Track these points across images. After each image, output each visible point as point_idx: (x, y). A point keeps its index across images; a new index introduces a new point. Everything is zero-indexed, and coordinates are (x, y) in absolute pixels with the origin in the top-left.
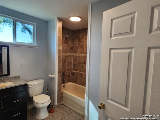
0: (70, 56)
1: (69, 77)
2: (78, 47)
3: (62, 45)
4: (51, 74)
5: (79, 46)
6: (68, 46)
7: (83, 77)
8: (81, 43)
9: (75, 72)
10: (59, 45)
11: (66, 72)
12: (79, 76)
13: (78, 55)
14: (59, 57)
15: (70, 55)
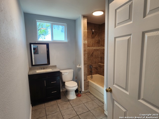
0: (97, 50)
1: (97, 69)
3: (87, 39)
4: (79, 65)
6: (95, 40)
10: (84, 40)
11: (93, 65)
14: (85, 51)
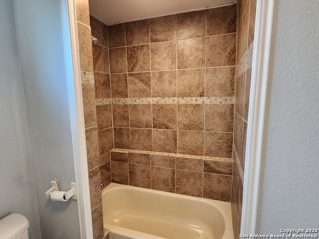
0: (105, 108)
2: (128, 78)
5: (130, 75)
7: (153, 164)
8: (138, 66)
9: (126, 151)
12: (139, 163)
13: (129, 101)
15: (105, 103)
